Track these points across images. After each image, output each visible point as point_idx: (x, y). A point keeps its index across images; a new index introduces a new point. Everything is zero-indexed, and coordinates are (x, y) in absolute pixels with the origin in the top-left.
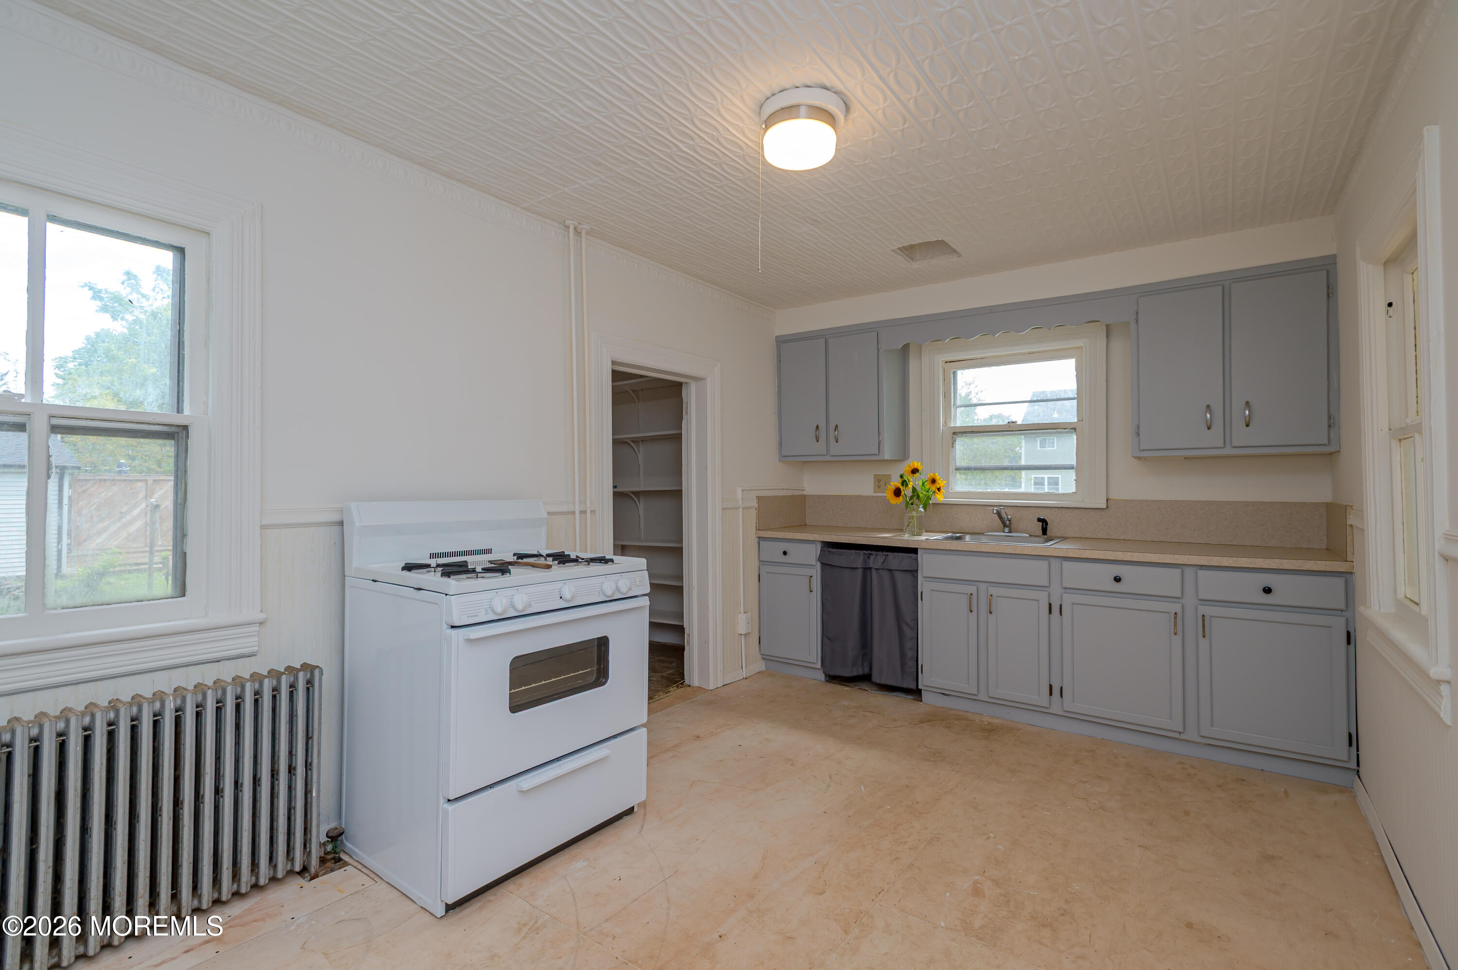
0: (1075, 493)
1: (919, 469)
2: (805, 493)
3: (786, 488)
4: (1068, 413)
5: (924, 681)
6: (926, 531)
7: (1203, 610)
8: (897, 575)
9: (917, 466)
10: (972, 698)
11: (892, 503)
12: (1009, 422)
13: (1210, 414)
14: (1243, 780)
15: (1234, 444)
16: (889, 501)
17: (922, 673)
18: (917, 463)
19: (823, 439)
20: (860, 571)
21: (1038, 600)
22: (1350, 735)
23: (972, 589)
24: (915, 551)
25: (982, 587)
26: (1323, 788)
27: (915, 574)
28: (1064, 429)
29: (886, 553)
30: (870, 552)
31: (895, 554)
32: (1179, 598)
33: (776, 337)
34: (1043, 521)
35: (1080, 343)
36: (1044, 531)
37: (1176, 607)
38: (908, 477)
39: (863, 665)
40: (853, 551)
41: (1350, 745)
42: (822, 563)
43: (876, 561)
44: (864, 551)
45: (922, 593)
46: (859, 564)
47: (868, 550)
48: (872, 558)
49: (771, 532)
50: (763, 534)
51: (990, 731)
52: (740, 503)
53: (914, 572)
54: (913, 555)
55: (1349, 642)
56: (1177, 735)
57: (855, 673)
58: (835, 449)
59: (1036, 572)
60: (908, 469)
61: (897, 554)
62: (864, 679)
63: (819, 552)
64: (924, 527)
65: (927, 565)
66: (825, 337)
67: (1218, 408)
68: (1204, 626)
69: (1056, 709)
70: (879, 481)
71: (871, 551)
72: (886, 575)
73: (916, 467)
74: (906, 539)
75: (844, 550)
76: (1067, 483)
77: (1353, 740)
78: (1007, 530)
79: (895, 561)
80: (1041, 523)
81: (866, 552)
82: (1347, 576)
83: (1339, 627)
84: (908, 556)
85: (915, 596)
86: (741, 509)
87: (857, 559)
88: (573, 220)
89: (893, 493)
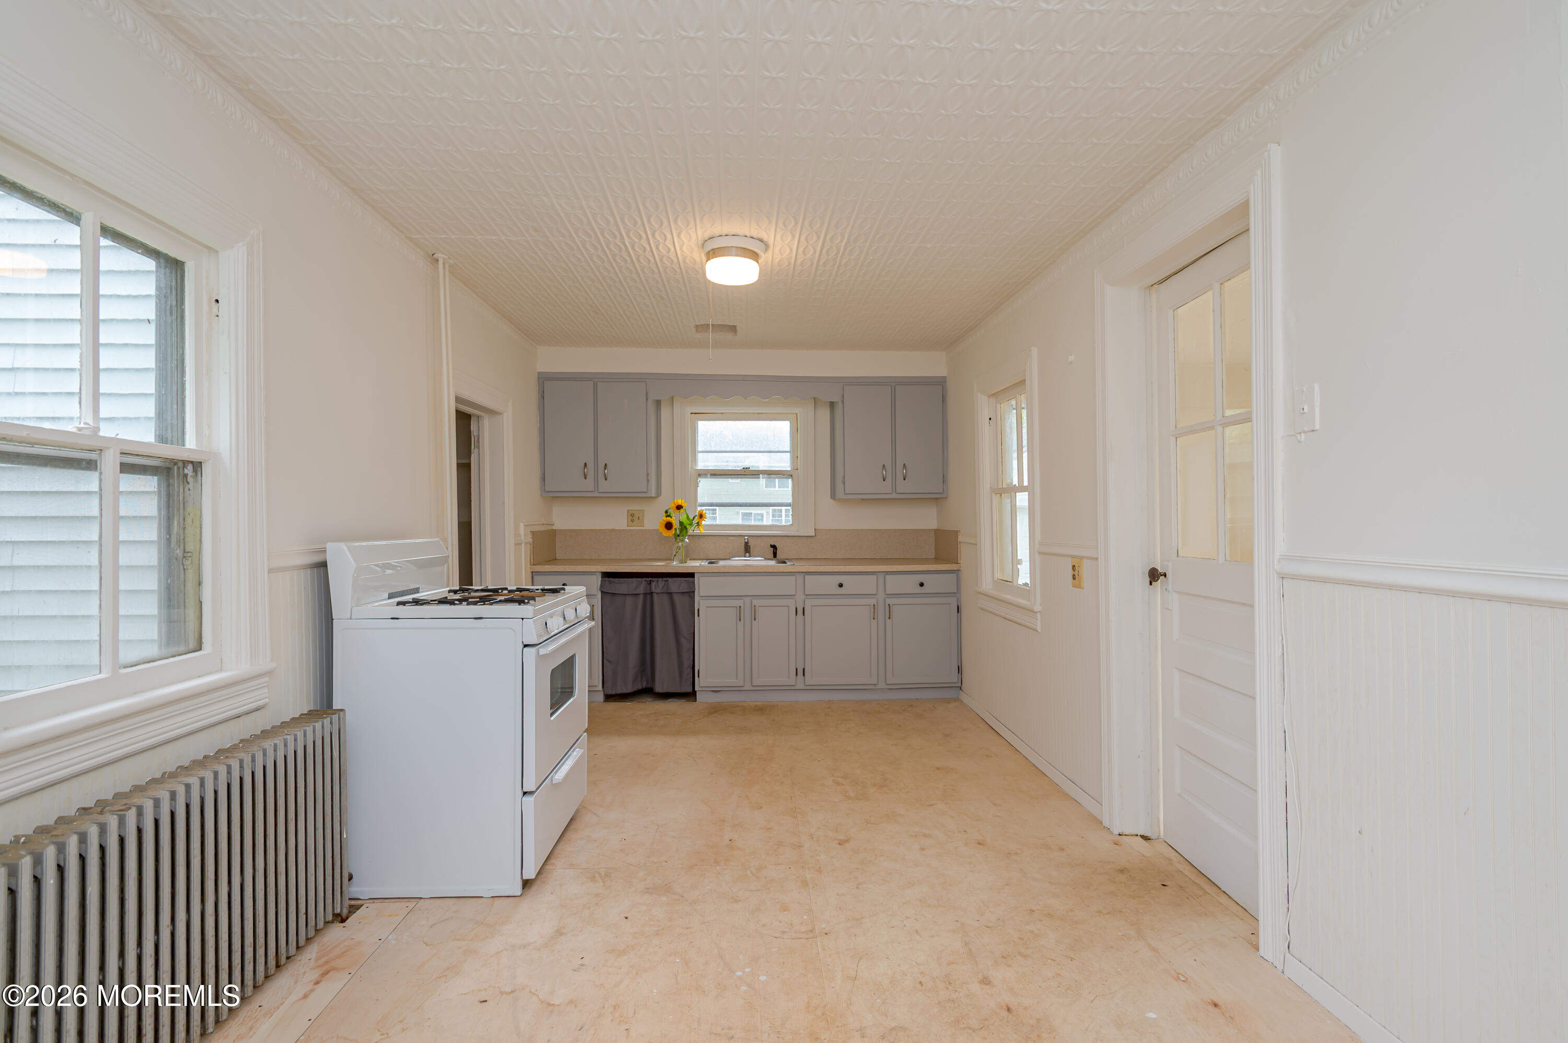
0: (792, 525)
1: (683, 505)
2: (554, 528)
3: (545, 523)
4: (784, 463)
5: (701, 683)
6: (690, 560)
7: (889, 601)
8: (676, 598)
9: (682, 502)
10: (738, 690)
11: (663, 534)
12: (744, 468)
13: (885, 471)
14: (912, 705)
15: (898, 491)
16: (662, 534)
17: (699, 677)
18: (681, 500)
19: (591, 476)
20: (641, 597)
21: (788, 606)
22: (959, 667)
23: (739, 603)
24: (692, 575)
25: (748, 600)
26: (947, 701)
27: (692, 596)
28: (784, 475)
29: (666, 579)
30: (650, 579)
31: (673, 579)
32: (875, 595)
33: (538, 373)
34: (774, 547)
35: (796, 410)
36: (775, 555)
37: (872, 601)
38: (673, 512)
39: (641, 681)
40: (634, 579)
41: (959, 673)
42: (602, 592)
43: (658, 586)
44: (645, 579)
45: (698, 610)
46: (641, 590)
47: (648, 578)
48: (653, 584)
49: (549, 566)
50: (538, 568)
51: (761, 710)
52: (523, 538)
53: (691, 594)
54: (690, 579)
55: (958, 612)
56: (873, 687)
57: (635, 689)
58: (604, 486)
59: (787, 585)
60: (673, 505)
61: (676, 579)
62: (647, 692)
63: (600, 583)
64: (689, 556)
65: (703, 587)
66: (595, 380)
67: (889, 467)
68: (890, 611)
69: (800, 686)
70: (632, 515)
71: (652, 578)
72: (666, 598)
73: (680, 504)
74: (675, 566)
75: (625, 579)
76: (785, 518)
77: (960, 670)
78: (748, 554)
79: (674, 584)
80: (772, 549)
81: (648, 579)
82: (957, 572)
83: (953, 601)
84: (686, 581)
85: (692, 612)
86: (523, 545)
87: (640, 586)
88: (446, 255)
89: (664, 526)
